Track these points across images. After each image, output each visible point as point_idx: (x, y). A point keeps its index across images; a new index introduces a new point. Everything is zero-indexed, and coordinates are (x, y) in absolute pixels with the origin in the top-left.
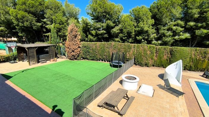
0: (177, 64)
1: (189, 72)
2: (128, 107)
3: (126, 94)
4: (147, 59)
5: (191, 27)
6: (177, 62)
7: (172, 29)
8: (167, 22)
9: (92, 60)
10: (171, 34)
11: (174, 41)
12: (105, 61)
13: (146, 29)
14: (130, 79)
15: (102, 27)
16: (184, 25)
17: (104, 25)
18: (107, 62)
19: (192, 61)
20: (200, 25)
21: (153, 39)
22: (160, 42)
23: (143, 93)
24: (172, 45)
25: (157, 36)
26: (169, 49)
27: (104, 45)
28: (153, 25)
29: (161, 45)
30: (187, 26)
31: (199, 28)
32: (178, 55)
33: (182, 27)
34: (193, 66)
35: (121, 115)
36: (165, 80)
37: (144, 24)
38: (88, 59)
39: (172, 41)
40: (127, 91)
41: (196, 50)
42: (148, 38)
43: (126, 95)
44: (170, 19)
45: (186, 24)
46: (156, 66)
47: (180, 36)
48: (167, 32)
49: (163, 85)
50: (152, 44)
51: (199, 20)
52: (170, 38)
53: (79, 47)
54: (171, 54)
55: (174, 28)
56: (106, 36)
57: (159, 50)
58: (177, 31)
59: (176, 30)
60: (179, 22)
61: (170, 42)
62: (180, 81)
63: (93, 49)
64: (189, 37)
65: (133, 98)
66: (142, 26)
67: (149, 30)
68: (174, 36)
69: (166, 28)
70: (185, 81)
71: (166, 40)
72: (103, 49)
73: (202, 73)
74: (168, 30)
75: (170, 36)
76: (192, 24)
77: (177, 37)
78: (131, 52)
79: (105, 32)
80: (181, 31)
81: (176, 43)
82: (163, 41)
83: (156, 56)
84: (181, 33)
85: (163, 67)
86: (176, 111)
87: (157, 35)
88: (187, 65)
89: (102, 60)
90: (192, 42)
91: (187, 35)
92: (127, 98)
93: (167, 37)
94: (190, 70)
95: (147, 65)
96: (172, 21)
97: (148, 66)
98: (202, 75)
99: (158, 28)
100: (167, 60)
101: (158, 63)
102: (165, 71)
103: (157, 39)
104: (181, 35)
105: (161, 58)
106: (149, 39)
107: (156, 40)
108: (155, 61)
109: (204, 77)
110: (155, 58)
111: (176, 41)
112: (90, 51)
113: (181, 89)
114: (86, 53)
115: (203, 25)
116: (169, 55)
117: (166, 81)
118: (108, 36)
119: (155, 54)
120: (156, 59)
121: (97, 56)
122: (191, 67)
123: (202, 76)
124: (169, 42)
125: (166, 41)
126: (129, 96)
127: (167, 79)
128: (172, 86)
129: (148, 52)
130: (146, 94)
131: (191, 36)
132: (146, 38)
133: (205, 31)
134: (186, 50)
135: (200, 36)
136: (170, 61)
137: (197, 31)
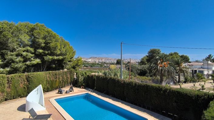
0: (37, 90)
1: (47, 93)
5: (41, 54)
6: (37, 88)
7: (22, 54)
8: (15, 47)
10: (22, 60)
11: (26, 66)
16: (33, 52)
19: (48, 83)
20: (47, 52)
22: (8, 69)
24: (24, 71)
25: (2, 62)
26: (24, 76)
29: (10, 73)
30: (37, 53)
31: (46, 55)
32: (35, 81)
34: (49, 87)
39: (24, 67)
44: (18, 44)
45: (35, 50)
46: (10, 99)
48: (16, 57)
51: (45, 48)
52: (21, 64)
54: (28, 81)
55: (24, 54)
57: (11, 79)
59: (27, 55)
60: (29, 48)
61: (22, 68)
62: (44, 105)
64: (40, 63)
68: (25, 61)
69: (14, 53)
71: (16, 66)
73: (57, 91)
74: (17, 55)
75: (20, 61)
76: (41, 51)
77: (28, 63)
80: (32, 57)
81: (28, 69)
82: (11, 68)
83: (9, 87)
84: (32, 59)
85: (21, 97)
88: (44, 88)
90: (43, 67)
91: (38, 61)
93: (17, 63)
94: (48, 91)
96: (20, 47)
98: (57, 92)
100: (25, 88)
101: (13, 95)
102: (26, 100)
104: (32, 61)
105: (16, 88)
108: (7, 94)
110: (6, 89)
111: (28, 66)
113: (47, 112)
115: (49, 53)
116: (25, 83)
117: (32, 112)
119: (7, 85)
120: (10, 90)
122: (48, 88)
123: (58, 93)
124: (21, 67)
127: (32, 109)
128: (38, 114)
131: (42, 61)
133: (51, 57)
134: (42, 74)
135: (48, 61)
136: (28, 88)
137: (45, 57)
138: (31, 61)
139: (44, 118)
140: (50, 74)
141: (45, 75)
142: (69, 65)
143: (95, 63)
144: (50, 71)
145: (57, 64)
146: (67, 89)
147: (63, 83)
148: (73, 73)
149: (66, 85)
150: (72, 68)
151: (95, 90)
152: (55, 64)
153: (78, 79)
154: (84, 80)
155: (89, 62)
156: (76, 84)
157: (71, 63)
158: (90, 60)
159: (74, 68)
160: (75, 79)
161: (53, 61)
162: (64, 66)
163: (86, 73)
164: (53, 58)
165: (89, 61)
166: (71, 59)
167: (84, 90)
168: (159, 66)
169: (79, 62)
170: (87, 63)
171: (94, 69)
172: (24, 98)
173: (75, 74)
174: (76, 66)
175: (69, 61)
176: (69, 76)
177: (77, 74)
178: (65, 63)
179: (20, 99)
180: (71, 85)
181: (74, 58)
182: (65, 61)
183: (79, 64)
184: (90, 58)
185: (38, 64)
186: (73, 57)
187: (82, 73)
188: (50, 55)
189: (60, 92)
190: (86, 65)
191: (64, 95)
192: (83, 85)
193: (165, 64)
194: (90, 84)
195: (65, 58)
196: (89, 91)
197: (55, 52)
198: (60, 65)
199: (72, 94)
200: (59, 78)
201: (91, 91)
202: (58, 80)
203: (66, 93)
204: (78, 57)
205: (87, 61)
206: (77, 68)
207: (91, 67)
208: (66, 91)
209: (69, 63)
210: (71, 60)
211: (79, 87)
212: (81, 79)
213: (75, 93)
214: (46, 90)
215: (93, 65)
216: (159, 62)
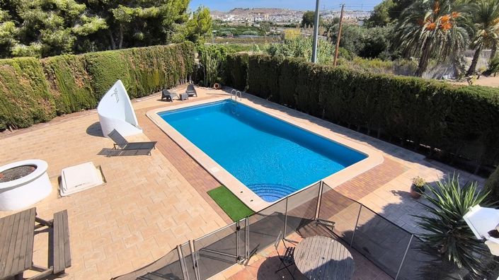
0: (116, 93)
1: (138, 100)
2: (67, 243)
3: (37, 220)
4: (30, 101)
6: (114, 87)
10: (60, 20)
11: (75, 38)
14: (16, 177)
19: (136, 78)
21: (13, 41)
22: (37, 46)
23: (80, 189)
25: (18, 29)
26: (77, 61)
29: (44, 54)
31: (115, 4)
32: (105, 72)
34: (140, 87)
36: (110, 136)
39: (71, 40)
40: (32, 211)
41: (133, 53)
43: (37, 224)
46: (67, 113)
47: (85, 25)
48: (44, 14)
49: (112, 147)
50: (15, 56)
52: (62, 32)
54: (90, 73)
57: (52, 67)
58: (71, 12)
59: (68, 8)
61: (67, 43)
62: (137, 124)
64: (105, 27)
65: (63, 215)
68: (69, 24)
70: (144, 120)
71: (52, 37)
73: (159, 96)
74: (45, 8)
75: (58, 25)
77: (77, 28)
80: (82, 13)
81: (81, 44)
82: (44, 42)
83: (54, 87)
84: (84, 17)
85: (87, 109)
87: (17, 25)
88: (130, 89)
90: (115, 38)
91: (97, 23)
92: (46, 227)
93: (52, 29)
94: (139, 97)
95: (38, 119)
97: (44, 121)
98: (160, 98)
100: (88, 88)
101: (68, 104)
102: (99, 115)
103: (28, 38)
104: (84, 22)
105: (69, 89)
107: (22, 42)
108: (57, 102)
109: (164, 101)
111: (81, 38)
113: (146, 137)
116: (86, 77)
117: (115, 135)
119: (47, 83)
120: (59, 94)
122: (138, 90)
123: (162, 100)
124: (63, 41)
125: (55, 42)
126: (47, 219)
127: (115, 131)
128: (129, 140)
129: (23, 82)
130: (86, 187)
131: (108, 22)
133: (129, 11)
134: (115, 56)
135: (124, 22)
136: (95, 89)
137: (114, 11)
138: (83, 23)
139: (143, 148)
140: (136, 56)
141: (123, 58)
142: (178, 33)
143: (245, 25)
144: (135, 49)
145: (147, 29)
146: (181, 90)
147: (171, 77)
148: (190, 52)
149: (178, 82)
150: (186, 38)
151: (248, 92)
152: (141, 29)
153: (205, 66)
154: (219, 68)
155: (230, 22)
156: (199, 78)
157: (183, 26)
158: (231, 17)
159: (191, 38)
160: (196, 66)
161: (137, 21)
162: (166, 34)
163: (222, 52)
164: (135, 13)
165: (229, 19)
166: (181, 13)
167: (220, 92)
168: (425, 26)
169: (204, 21)
171: (243, 42)
172: (93, 111)
173: (197, 55)
174: (196, 32)
175: (178, 21)
176: (181, 60)
177: (200, 53)
178: (167, 27)
179: (85, 112)
180: (188, 81)
181: (188, 12)
182: (166, 22)
183: (204, 28)
184: (232, 12)
185: (100, 29)
186: (185, 9)
187: (214, 51)
188: (126, 3)
189: (167, 98)
190: (222, 30)
191: (176, 104)
192: (217, 82)
193: (444, 21)
194: (234, 76)
195: (165, 13)
196: (234, 93)
198: (155, 30)
199: (193, 101)
200: (159, 66)
202: (157, 70)
203: (181, 99)
204: (200, 9)
205: (225, 20)
206: (200, 39)
207: (236, 36)
208: (181, 95)
209: (177, 26)
210: (181, 19)
211: (209, 85)
212: (212, 65)
213: (201, 99)
214: (135, 94)
215: (239, 31)
216: (429, 14)
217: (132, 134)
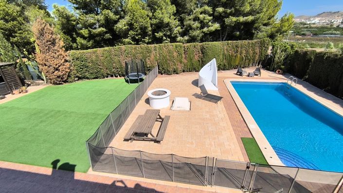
0: (211, 65)
1: (223, 71)
2: (165, 130)
3: (159, 115)
4: (175, 63)
5: (220, 14)
6: (210, 62)
7: (199, 18)
8: (192, 8)
9: (94, 78)
10: (199, 25)
11: (203, 34)
12: (117, 77)
13: (166, 20)
14: (159, 95)
15: (98, 21)
16: (211, 12)
17: (101, 17)
18: (120, 76)
19: (225, 59)
20: (229, 11)
21: (178, 35)
22: (186, 38)
23: (179, 109)
24: (202, 41)
25: (181, 30)
26: (199, 46)
27: (109, 52)
28: (174, 15)
29: (188, 41)
30: (216, 14)
31: (228, 15)
32: (210, 53)
33: (210, 15)
35: (158, 142)
36: (200, 87)
37: (162, 14)
38: (88, 78)
39: (201, 35)
40: (158, 111)
41: (228, 44)
42: (171, 34)
43: (158, 117)
44: (195, 4)
45: (214, 10)
46: (187, 72)
47: (209, 28)
48: (193, 22)
49: (200, 93)
50: (177, 42)
51: (227, 4)
52: (198, 31)
53: (66, 61)
54: (203, 53)
55: (201, 16)
56: (108, 36)
57: (187, 48)
58: (205, 21)
59: (204, 19)
60: (206, 8)
62: (216, 85)
63: (92, 61)
64: (219, 28)
65: (168, 117)
66: (160, 16)
67: (171, 21)
68: (202, 27)
69: (192, 17)
70: (221, 84)
71: (194, 34)
72: (109, 58)
73: (235, 71)
74: (195, 20)
75: (197, 28)
76: (221, 10)
77: (205, 29)
78: (152, 56)
79: (104, 29)
80: (210, 21)
81: (206, 37)
82: (190, 36)
83: (186, 58)
84: (210, 23)
86: (217, 119)
87: (182, 28)
88: (220, 64)
89: (112, 76)
90: (222, 34)
91: (216, 26)
92: (161, 120)
93: (194, 30)
94: (224, 70)
95: (175, 72)
96: (197, 7)
97: (177, 73)
98: (236, 72)
99: (181, 17)
100: (199, 61)
101: (189, 67)
102: (199, 76)
103: (183, 34)
104: (210, 26)
105: (191, 60)
106: (173, 36)
107: (181, 36)
108: (185, 65)
109: (238, 75)
110: (184, 60)
111: (205, 34)
112: (88, 64)
113: (219, 93)
114: (81, 70)
115: (232, 11)
116: (200, 55)
117: (203, 88)
118: (111, 37)
119: (183, 55)
120: (186, 62)
121: (102, 70)
122: (225, 65)
123: (236, 74)
124: (198, 36)
125: (194, 36)
126: (162, 117)
127: (203, 85)
128: (209, 92)
129: (175, 54)
130: (182, 109)
131: (221, 26)
132: (168, 33)
133: (234, 19)
134: (218, 45)
135: (230, 26)
136: (202, 62)
137: (226, 20)
138: (208, 26)
139: (214, 99)
140: (229, 45)
141: (221, 46)
142: (262, 33)
144: (230, 41)
145: (242, 30)
146: (251, 70)
147: (247, 61)
148: (266, 46)
149: (251, 65)
150: (268, 36)
151: (306, 80)
152: (239, 30)
153: (275, 57)
154: (286, 59)
156: (268, 64)
157: (268, 28)
159: (272, 36)
160: (268, 55)
161: (238, 25)
162: (254, 33)
163: (292, 47)
164: (238, 20)
165: (313, 22)
166: (269, 19)
167: (281, 76)
169: (286, 24)
170: (307, 27)
171: (320, 40)
172: (198, 73)
173: (270, 48)
174: (277, 32)
175: (265, 25)
176: (257, 50)
177: (273, 47)
178: (256, 29)
179: (195, 72)
180: (258, 65)
181: (275, 18)
182: (256, 25)
183: (284, 29)
185: (216, 30)
186: (273, 16)
187: (285, 47)
188: (234, 15)
189: (240, 74)
190: (299, 31)
191: (244, 78)
192: (281, 69)
194: (296, 67)
195: (257, 19)
196: (291, 79)
197: (242, 9)
198: (247, 31)
199: (257, 78)
200: (241, 53)
201: (295, 81)
202: (239, 56)
203: (248, 76)
204: (286, 15)
205: (308, 23)
206: (279, 37)
207: (315, 34)
208: (249, 73)
209: (263, 28)
210: (269, 23)
211: (274, 70)
212: (280, 56)
213: (263, 78)
214: (221, 68)
217: (212, 89)
